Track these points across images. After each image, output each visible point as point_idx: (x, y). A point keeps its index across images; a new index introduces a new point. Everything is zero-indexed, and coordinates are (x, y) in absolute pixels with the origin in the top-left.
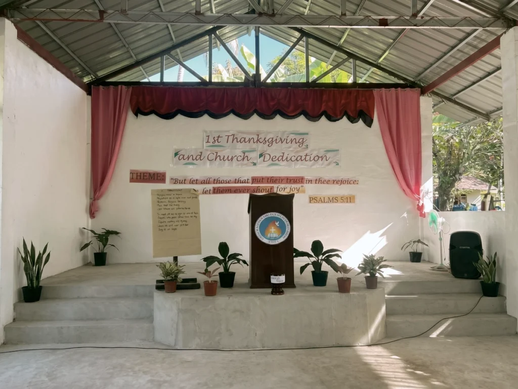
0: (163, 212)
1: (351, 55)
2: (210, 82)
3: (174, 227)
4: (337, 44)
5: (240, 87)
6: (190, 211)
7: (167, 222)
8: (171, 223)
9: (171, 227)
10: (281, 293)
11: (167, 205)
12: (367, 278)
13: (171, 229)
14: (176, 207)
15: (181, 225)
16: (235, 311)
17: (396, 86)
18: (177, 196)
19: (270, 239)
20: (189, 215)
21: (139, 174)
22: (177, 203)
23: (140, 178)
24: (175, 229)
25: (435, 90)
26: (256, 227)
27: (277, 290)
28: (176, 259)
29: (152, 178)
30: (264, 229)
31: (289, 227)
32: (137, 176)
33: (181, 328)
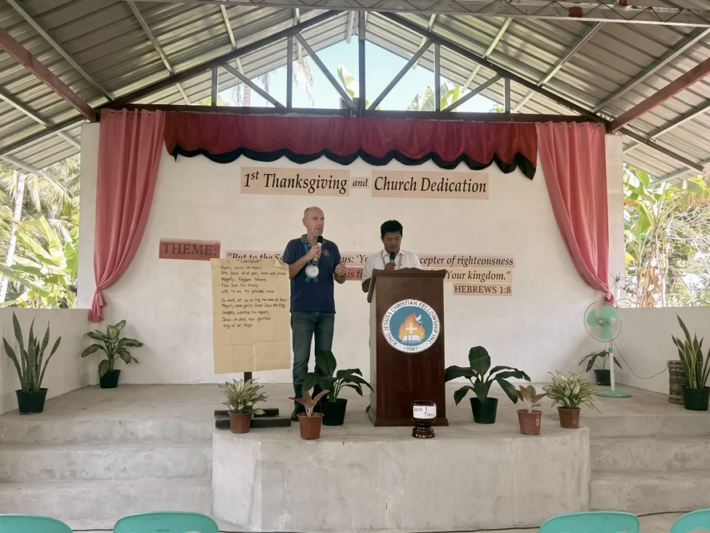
0: (230, 296)
1: (502, 73)
2: (289, 108)
3: (249, 322)
4: (482, 56)
5: (335, 116)
6: (274, 296)
7: (236, 313)
8: (243, 316)
9: (243, 322)
10: (430, 435)
11: (236, 286)
12: (560, 409)
13: (243, 325)
14: (251, 289)
15: (259, 319)
16: (352, 466)
17: (569, 119)
18: (254, 271)
19: (407, 343)
20: (272, 303)
21: (177, 246)
22: (253, 282)
23: (179, 252)
24: (250, 326)
25: (625, 126)
26: (384, 322)
27: (423, 429)
28: (248, 376)
29: (197, 253)
30: (396, 327)
31: (438, 324)
32: (174, 248)
33: (259, 494)
